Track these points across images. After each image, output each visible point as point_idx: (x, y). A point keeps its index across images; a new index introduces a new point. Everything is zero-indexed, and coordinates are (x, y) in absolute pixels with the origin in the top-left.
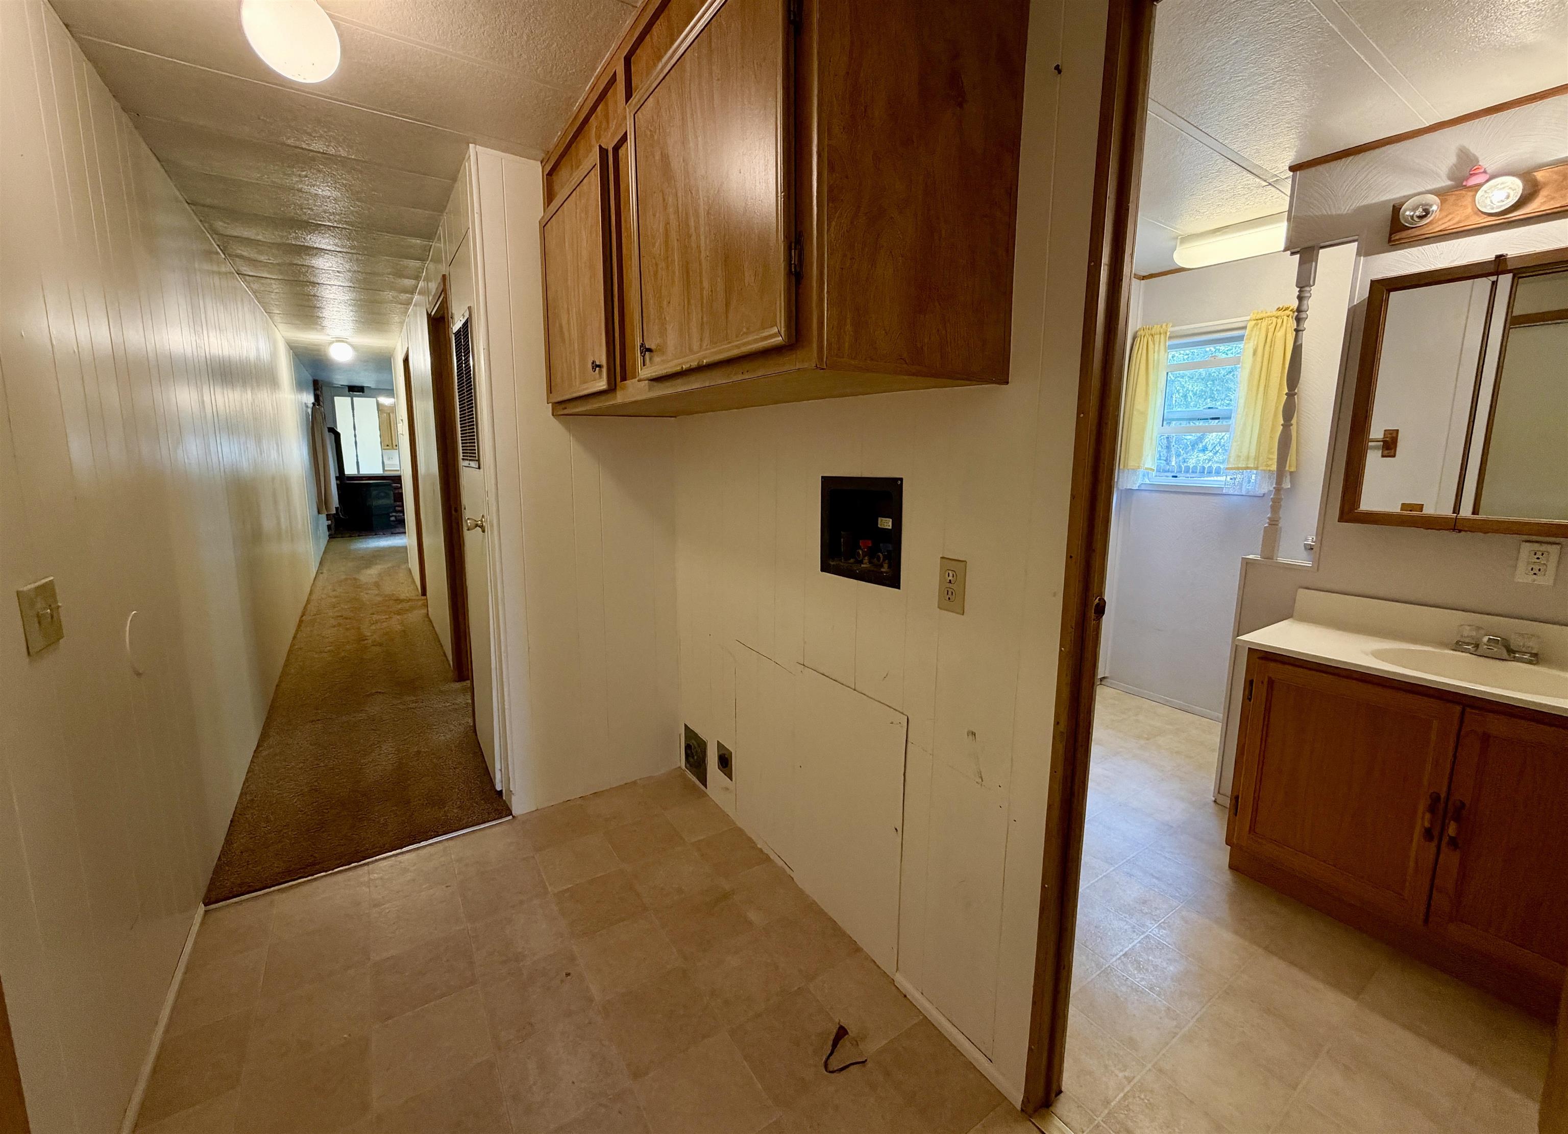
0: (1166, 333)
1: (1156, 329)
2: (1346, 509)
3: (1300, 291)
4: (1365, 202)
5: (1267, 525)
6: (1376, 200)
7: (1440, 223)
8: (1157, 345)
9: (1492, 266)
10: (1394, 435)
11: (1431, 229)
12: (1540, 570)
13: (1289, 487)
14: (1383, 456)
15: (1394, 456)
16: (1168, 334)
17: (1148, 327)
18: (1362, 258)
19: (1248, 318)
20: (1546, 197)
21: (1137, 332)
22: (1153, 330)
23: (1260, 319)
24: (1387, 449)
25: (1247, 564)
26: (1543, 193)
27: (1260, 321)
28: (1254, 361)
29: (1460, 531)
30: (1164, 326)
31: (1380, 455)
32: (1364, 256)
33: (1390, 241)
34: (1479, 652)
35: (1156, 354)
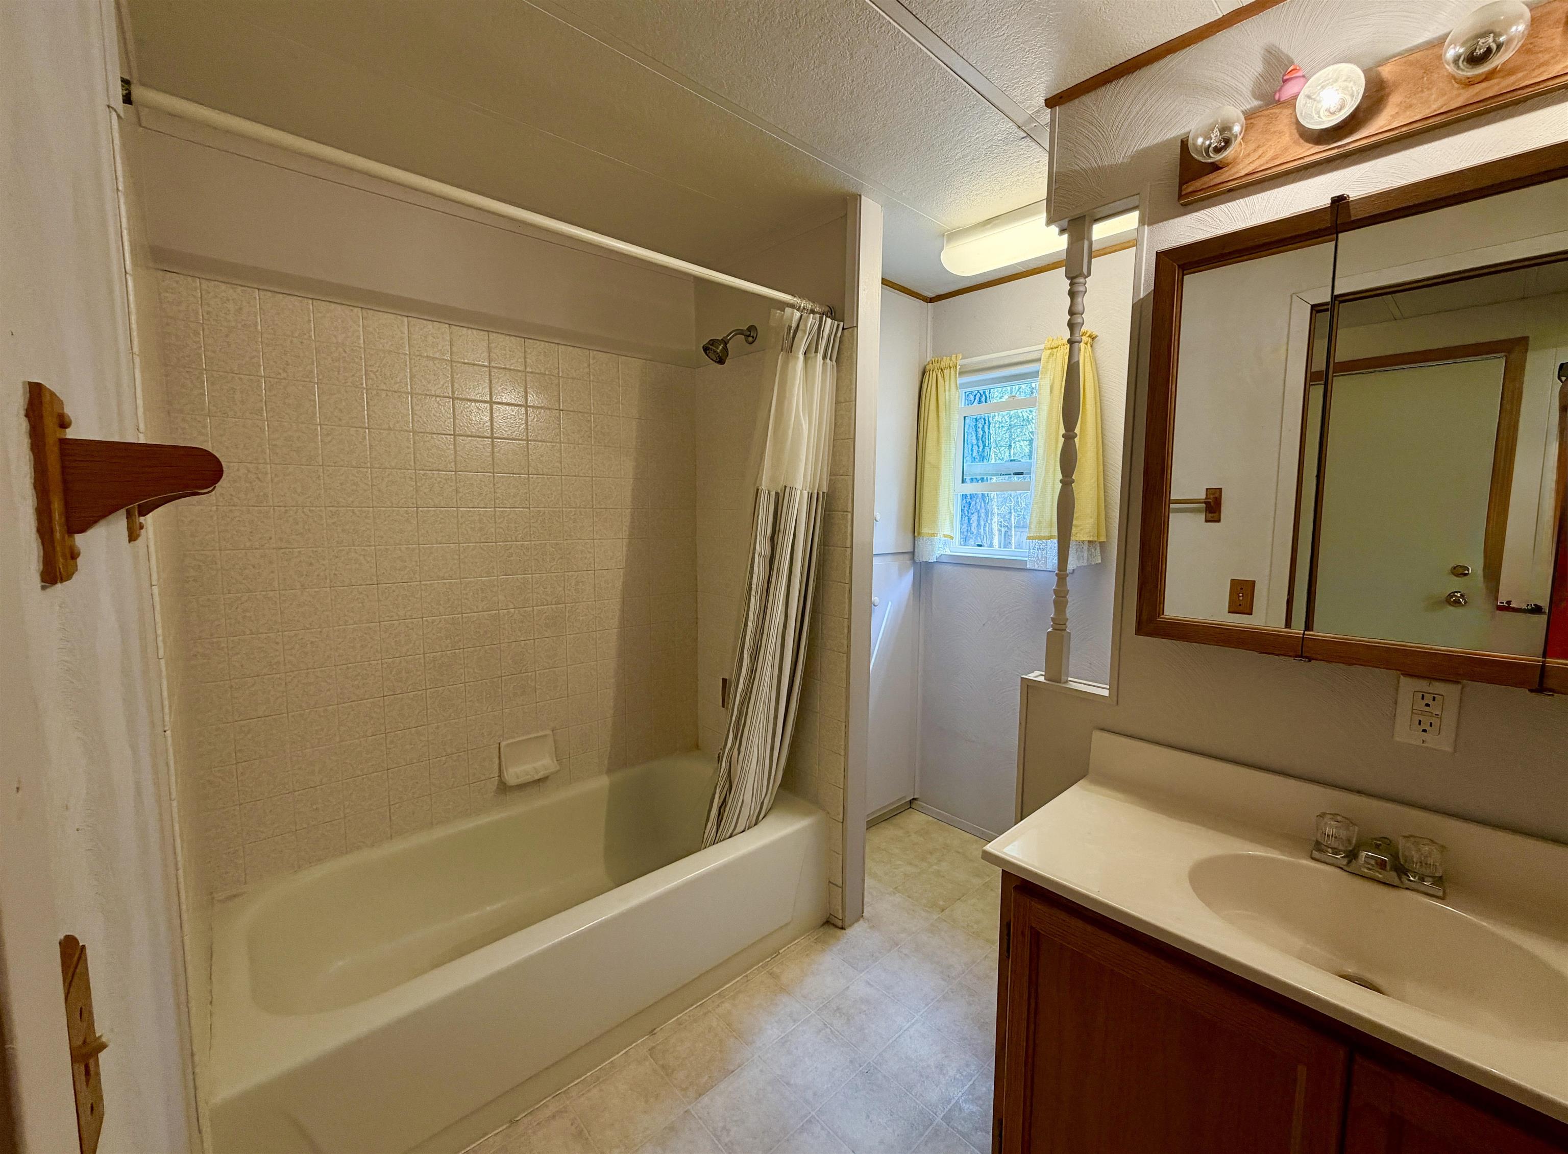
0: (956, 367)
1: (946, 361)
2: (1144, 617)
3: (1071, 284)
4: (1144, 145)
5: (1050, 630)
6: (1159, 140)
7: (1247, 161)
8: (947, 383)
9: (1328, 217)
10: (1217, 495)
11: (1234, 174)
12: (1431, 724)
13: (1100, 561)
14: (1207, 521)
15: (1219, 521)
16: (958, 367)
17: (936, 359)
18: (1146, 226)
19: (1042, 346)
20: (1398, 105)
21: (925, 367)
22: (942, 363)
23: (1056, 348)
24: (1210, 512)
25: (1029, 687)
26: (1394, 101)
27: (1055, 350)
28: (1052, 400)
29: (1310, 660)
30: (953, 359)
31: (1204, 520)
32: (1149, 225)
33: (1180, 197)
34: (1353, 867)
35: (947, 393)
